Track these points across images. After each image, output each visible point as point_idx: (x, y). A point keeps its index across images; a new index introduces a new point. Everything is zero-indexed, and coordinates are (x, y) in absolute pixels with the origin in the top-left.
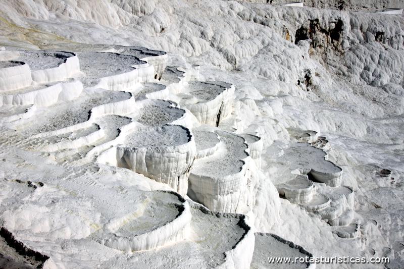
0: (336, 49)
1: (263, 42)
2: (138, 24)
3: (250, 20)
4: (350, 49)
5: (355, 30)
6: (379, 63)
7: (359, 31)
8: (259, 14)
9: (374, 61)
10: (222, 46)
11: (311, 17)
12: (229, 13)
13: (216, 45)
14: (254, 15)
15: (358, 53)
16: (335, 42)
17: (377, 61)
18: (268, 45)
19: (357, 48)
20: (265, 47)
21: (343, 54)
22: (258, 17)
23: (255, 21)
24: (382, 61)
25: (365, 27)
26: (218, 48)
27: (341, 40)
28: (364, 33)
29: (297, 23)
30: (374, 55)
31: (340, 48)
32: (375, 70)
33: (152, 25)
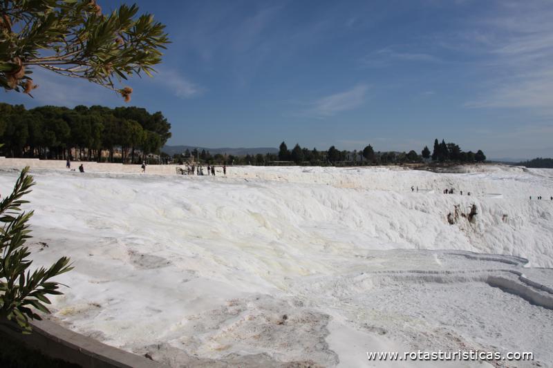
0: (475, 231)
1: (436, 230)
2: (341, 219)
3: (412, 208)
4: (486, 231)
5: (486, 213)
6: (514, 243)
7: (489, 213)
8: (418, 202)
9: (510, 241)
10: (410, 237)
11: (455, 203)
12: (394, 202)
13: (405, 235)
14: (414, 203)
15: (495, 234)
16: (473, 225)
17: (512, 242)
18: (441, 232)
19: (493, 230)
20: (439, 234)
21: (482, 236)
22: (418, 205)
23: (416, 208)
24: (516, 241)
25: (493, 210)
26: (407, 238)
27: (477, 223)
28: (493, 216)
29: (447, 210)
30: (508, 235)
31: (478, 230)
32: (514, 250)
33: (353, 219)
